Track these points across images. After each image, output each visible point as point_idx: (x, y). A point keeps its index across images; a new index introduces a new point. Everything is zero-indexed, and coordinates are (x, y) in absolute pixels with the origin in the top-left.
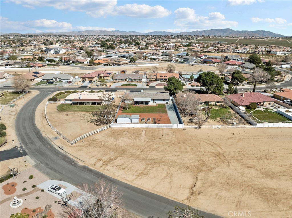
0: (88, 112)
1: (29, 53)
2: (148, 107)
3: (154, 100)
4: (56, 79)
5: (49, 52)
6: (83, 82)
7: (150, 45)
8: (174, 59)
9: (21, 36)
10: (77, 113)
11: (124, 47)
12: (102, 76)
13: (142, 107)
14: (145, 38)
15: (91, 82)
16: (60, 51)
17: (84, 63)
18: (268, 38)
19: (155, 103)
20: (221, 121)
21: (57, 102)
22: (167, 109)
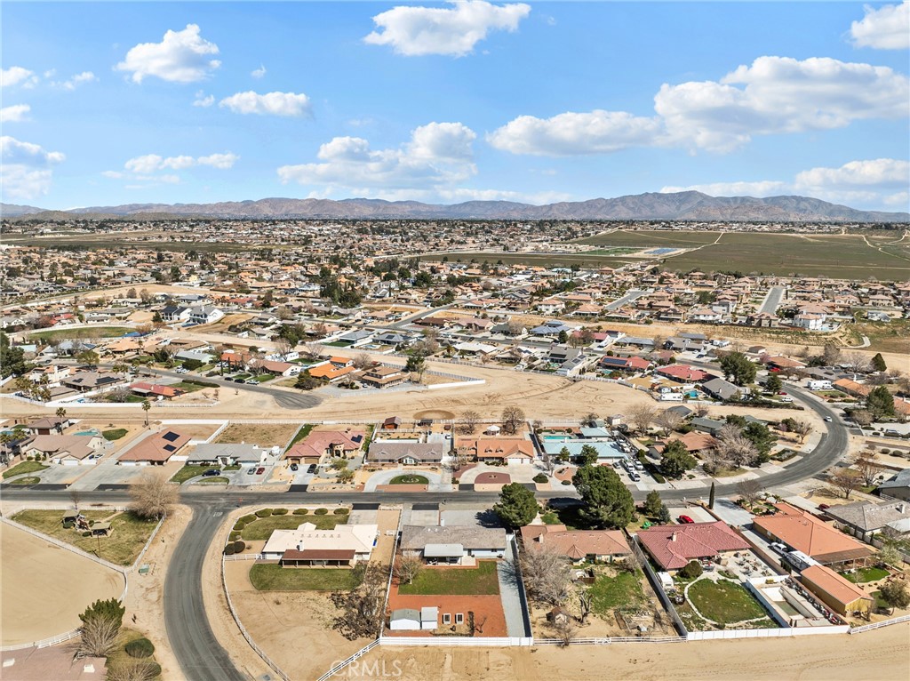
0: (322, 591)
1: (119, 318)
2: (456, 570)
3: (470, 550)
4: (224, 460)
5: (175, 317)
6: (294, 470)
7: (461, 287)
8: (527, 354)
9: (76, 227)
10: (298, 594)
11: (388, 295)
12: (339, 449)
13: (444, 572)
14: (447, 232)
15: (313, 469)
16: (208, 317)
17: (284, 374)
18: (808, 231)
19: (473, 556)
20: (615, 621)
21: (244, 555)
22: (499, 578)
